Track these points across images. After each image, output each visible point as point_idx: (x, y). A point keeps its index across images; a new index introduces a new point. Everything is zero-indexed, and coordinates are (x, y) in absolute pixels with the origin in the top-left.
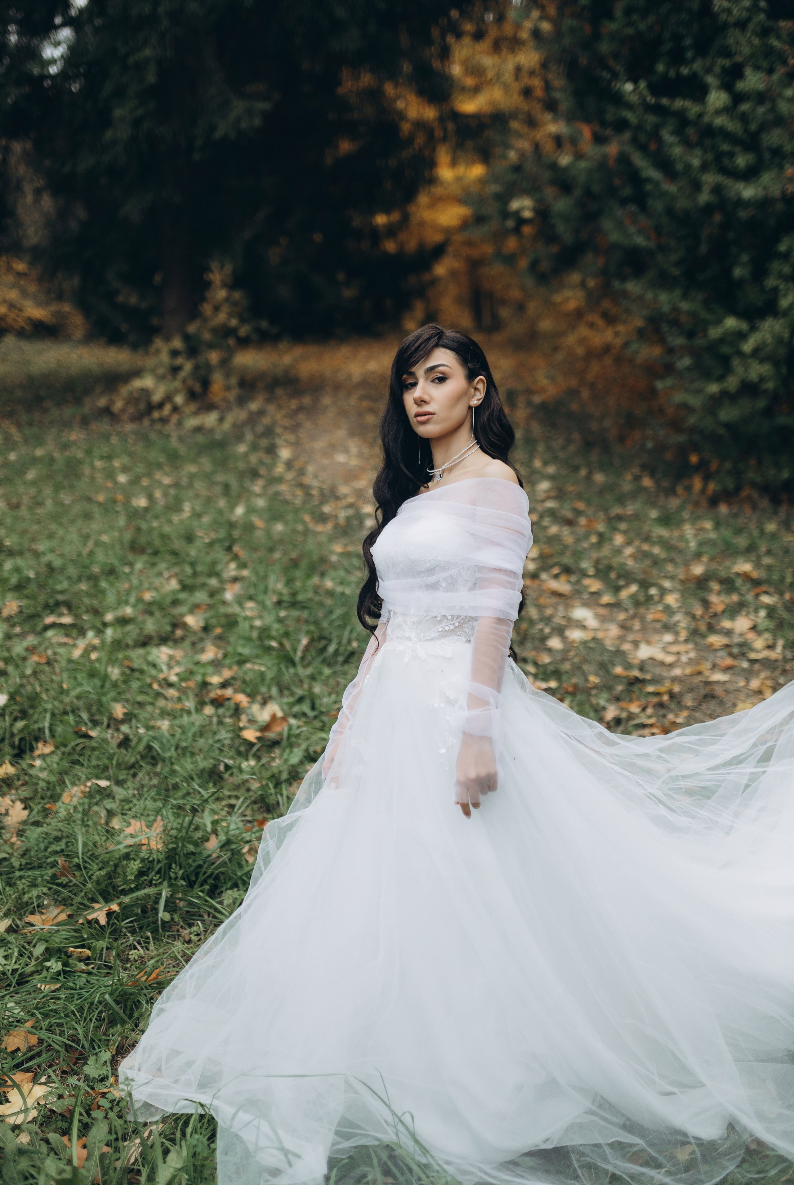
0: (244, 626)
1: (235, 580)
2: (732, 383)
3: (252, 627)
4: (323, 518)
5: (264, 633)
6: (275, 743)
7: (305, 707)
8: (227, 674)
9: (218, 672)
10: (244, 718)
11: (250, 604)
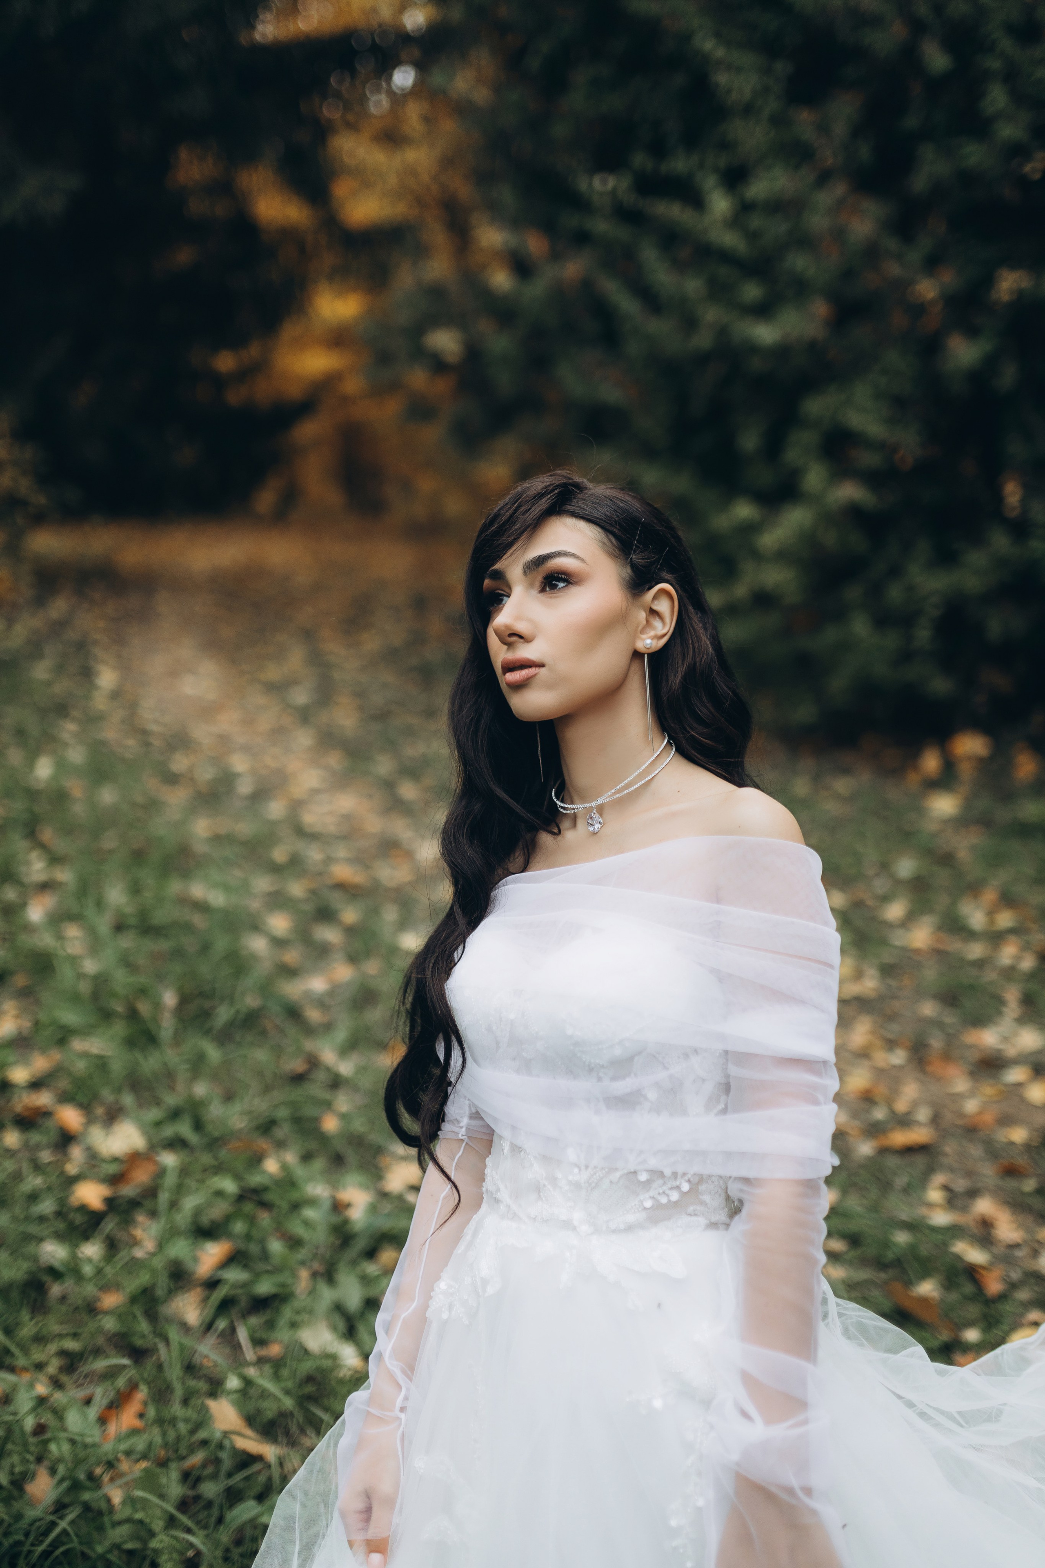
0: (65, 975)
1: (45, 887)
2: (741, 591)
3: (80, 976)
4: (172, 779)
5: (100, 982)
6: (134, 1204)
7: (184, 1129)
8: (40, 1063)
9: (25, 1061)
10: (77, 1153)
11: (73, 931)
